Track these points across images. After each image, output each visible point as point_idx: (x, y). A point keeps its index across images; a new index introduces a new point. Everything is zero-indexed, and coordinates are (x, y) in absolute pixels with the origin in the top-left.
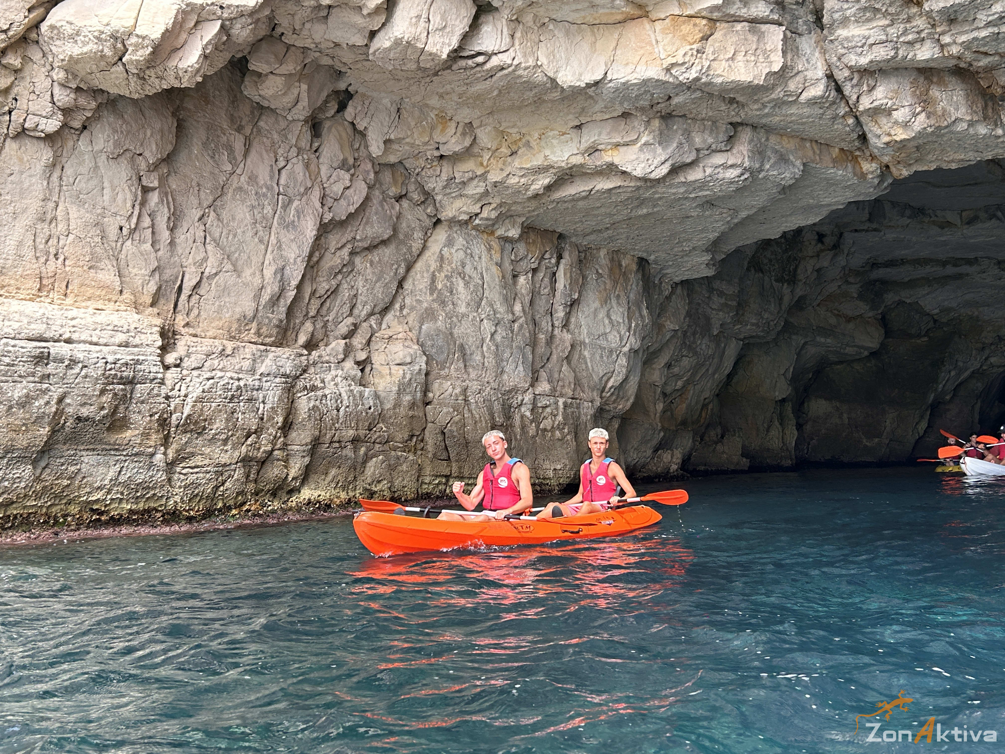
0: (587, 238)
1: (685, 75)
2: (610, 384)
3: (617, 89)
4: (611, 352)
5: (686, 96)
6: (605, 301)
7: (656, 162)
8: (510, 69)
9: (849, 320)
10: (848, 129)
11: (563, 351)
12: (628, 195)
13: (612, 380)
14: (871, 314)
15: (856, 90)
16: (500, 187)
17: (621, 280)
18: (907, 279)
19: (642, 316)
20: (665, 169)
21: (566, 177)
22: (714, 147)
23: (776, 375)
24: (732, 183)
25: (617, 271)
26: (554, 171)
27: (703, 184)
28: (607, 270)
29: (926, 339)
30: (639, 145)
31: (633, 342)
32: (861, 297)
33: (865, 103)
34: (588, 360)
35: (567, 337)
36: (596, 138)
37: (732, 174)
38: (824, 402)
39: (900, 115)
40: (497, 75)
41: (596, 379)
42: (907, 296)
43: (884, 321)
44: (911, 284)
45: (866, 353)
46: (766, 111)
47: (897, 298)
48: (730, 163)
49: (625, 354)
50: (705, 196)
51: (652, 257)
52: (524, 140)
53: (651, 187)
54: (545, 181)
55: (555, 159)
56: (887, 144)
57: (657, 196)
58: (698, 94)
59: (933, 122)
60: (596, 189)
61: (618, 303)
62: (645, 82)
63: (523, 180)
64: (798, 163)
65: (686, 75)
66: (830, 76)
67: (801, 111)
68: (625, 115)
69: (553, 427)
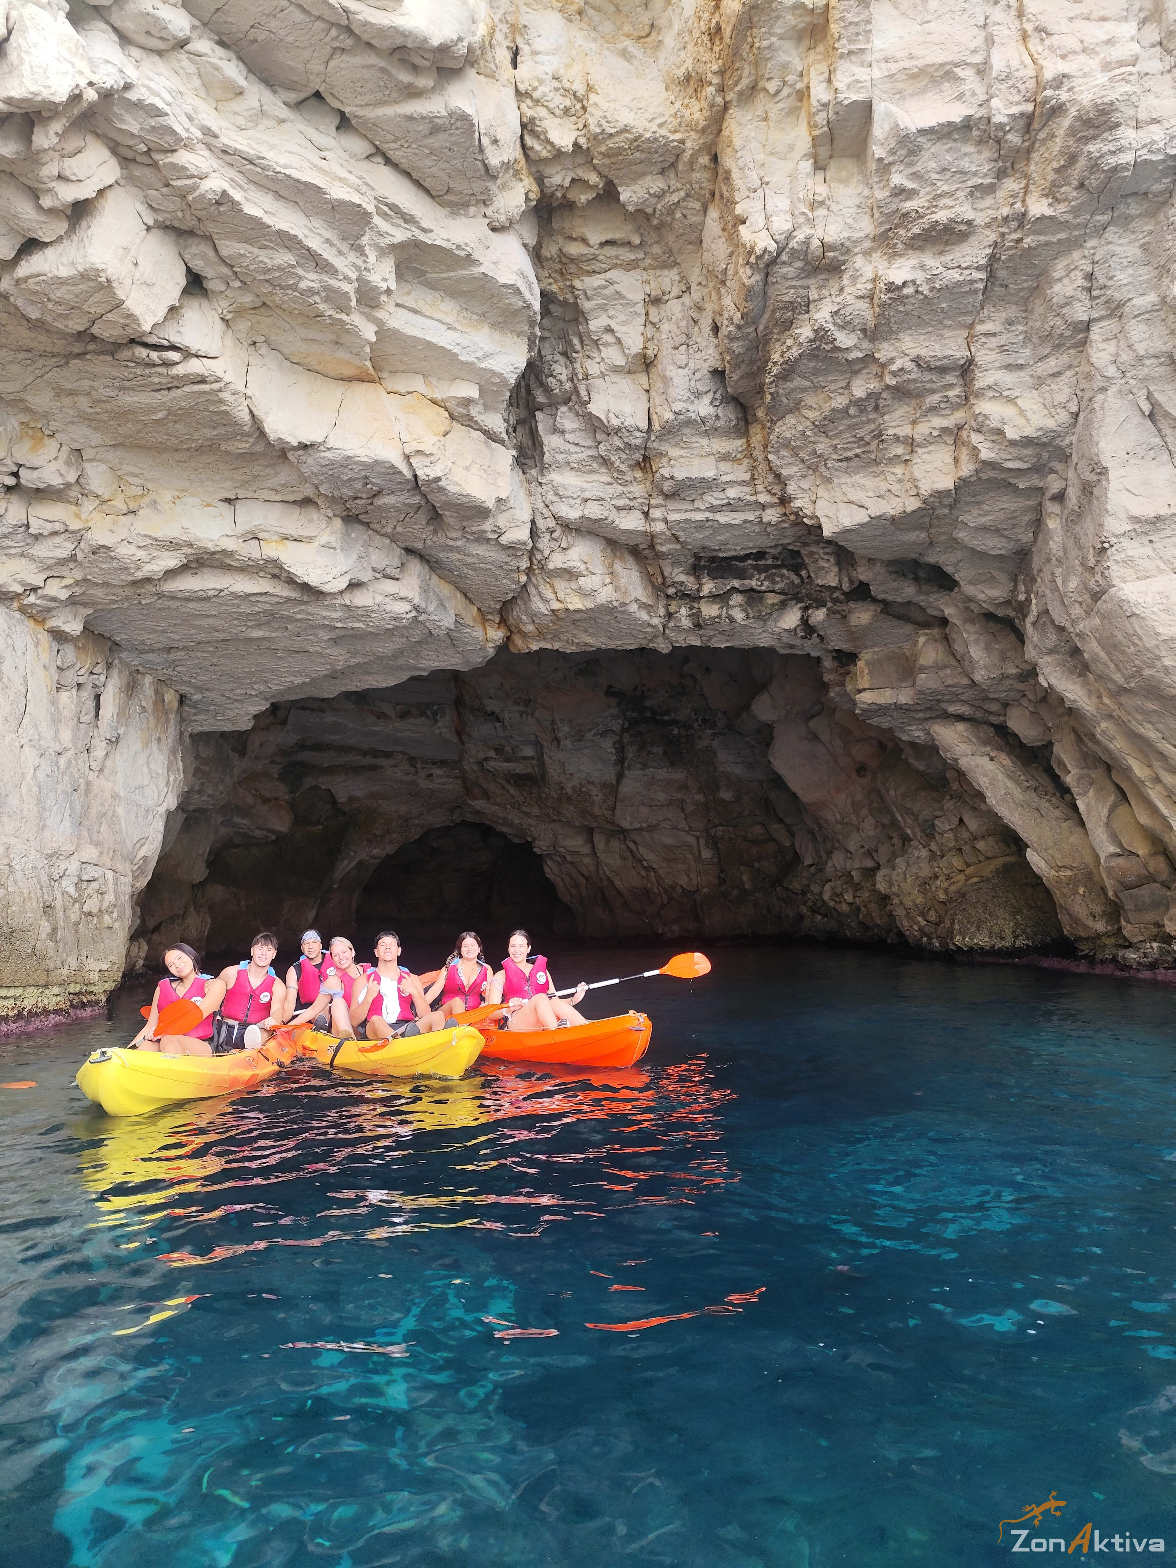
0: (143, 656)
1: (426, 469)
2: (141, 854)
3: (332, 463)
4: (147, 811)
5: (400, 499)
6: (146, 744)
7: (336, 572)
8: (216, 386)
9: (266, 801)
10: (514, 586)
11: (103, 804)
12: (267, 607)
13: (144, 848)
14: (287, 797)
15: (554, 544)
16: (102, 554)
17: (163, 720)
18: (326, 765)
19: (178, 770)
20: (343, 584)
21: (193, 565)
22: (388, 570)
23: (194, 855)
24: (395, 619)
25: (160, 707)
26: (189, 551)
27: (365, 613)
28: (151, 704)
29: (321, 827)
30: (316, 544)
31: (171, 802)
32: (281, 778)
33: (557, 561)
34: (122, 821)
35: (108, 785)
36: (261, 522)
37: (401, 608)
38: (221, 888)
39: (585, 582)
40: (187, 389)
41: (129, 845)
42: (324, 783)
43: (292, 806)
44: (331, 770)
45: (273, 837)
46: (459, 543)
47: (314, 783)
48: (402, 595)
49: (161, 815)
50: (353, 629)
51: (197, 697)
52: (146, 500)
53: (305, 603)
54: (171, 561)
55: (201, 535)
56: (553, 611)
57: (299, 616)
58: (417, 499)
59: (619, 597)
60: (232, 589)
61: (159, 748)
62: (377, 463)
63: (141, 554)
64: (452, 613)
65: (428, 471)
66: (533, 522)
67: (487, 554)
68: (306, 502)
69: (100, 910)
